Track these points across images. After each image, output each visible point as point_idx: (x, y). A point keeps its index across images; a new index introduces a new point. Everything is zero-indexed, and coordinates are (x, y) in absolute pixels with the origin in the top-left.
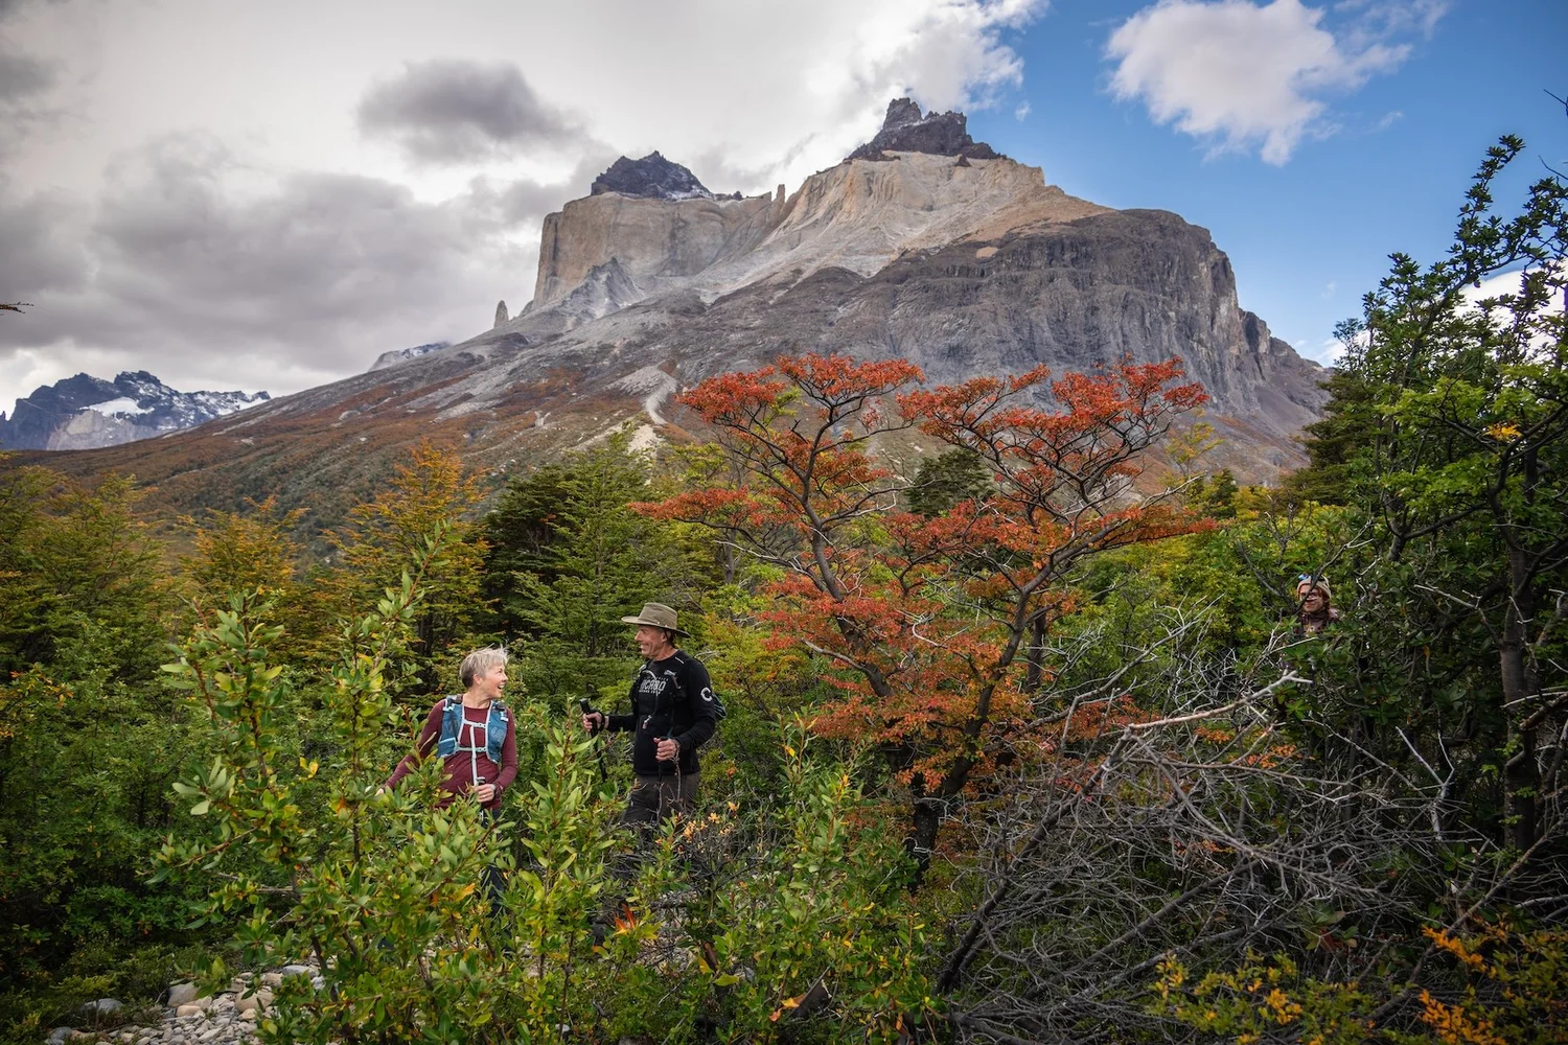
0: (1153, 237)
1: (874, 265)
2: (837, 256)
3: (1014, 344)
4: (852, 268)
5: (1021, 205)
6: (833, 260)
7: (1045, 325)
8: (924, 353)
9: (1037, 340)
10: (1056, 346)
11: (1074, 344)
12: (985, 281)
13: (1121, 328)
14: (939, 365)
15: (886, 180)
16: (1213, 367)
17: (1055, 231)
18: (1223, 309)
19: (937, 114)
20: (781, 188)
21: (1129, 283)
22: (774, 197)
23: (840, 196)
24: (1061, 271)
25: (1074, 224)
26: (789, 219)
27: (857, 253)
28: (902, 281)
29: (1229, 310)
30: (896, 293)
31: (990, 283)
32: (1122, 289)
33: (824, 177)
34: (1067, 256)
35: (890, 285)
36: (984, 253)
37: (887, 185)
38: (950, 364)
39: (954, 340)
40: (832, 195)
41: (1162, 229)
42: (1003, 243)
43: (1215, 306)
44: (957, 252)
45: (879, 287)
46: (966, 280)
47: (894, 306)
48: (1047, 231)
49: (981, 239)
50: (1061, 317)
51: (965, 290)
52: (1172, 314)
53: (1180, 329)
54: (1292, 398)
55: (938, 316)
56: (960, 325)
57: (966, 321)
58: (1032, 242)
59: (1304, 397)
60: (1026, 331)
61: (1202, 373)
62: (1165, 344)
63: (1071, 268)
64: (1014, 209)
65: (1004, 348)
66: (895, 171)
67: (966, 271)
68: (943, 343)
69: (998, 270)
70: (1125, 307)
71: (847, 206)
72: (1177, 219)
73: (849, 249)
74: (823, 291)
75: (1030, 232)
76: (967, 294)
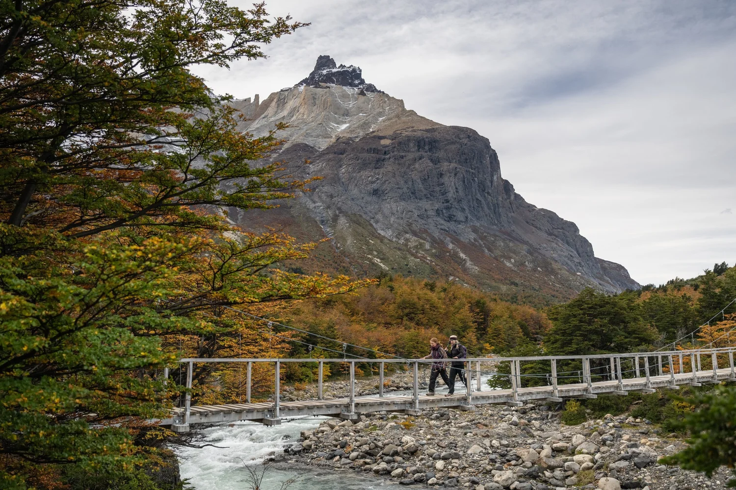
0: (465, 141)
1: (323, 145)
2: (301, 137)
3: (405, 190)
4: (311, 144)
5: (397, 119)
6: (300, 140)
7: (419, 181)
8: (361, 192)
9: (416, 189)
10: (425, 192)
11: (433, 191)
12: (387, 156)
13: (455, 184)
14: (369, 199)
15: (323, 99)
16: (494, 205)
17: (419, 134)
18: (495, 178)
19: (345, 66)
20: (257, 97)
21: (456, 162)
22: (252, 101)
23: (297, 104)
24: (424, 154)
25: (427, 131)
26: (265, 114)
27: (312, 136)
28: (342, 154)
29: (497, 178)
30: (340, 160)
31: (390, 158)
32: (453, 165)
33: (286, 93)
34: (427, 147)
35: (336, 155)
36: (383, 142)
37: (324, 101)
38: (374, 198)
39: (375, 186)
40: (291, 104)
41: (469, 137)
42: (393, 138)
43: (492, 176)
44: (370, 141)
45: (331, 156)
46: (378, 156)
47: (341, 166)
48: (415, 133)
49: (381, 135)
50: (426, 177)
51: (378, 161)
52: (476, 179)
53: (479, 186)
54: (527, 222)
55: (365, 173)
56: (378, 179)
57: (380, 176)
58: (409, 139)
59: (532, 222)
60: (410, 183)
61: (489, 208)
62: (474, 194)
63: (428, 153)
64: (394, 120)
65: (400, 191)
66: (328, 94)
67: (376, 151)
68: (371, 187)
69: (393, 152)
70: (456, 175)
71: (301, 110)
72: (475, 132)
73: (307, 134)
74: (300, 156)
75: (407, 133)
76: (379, 163)
